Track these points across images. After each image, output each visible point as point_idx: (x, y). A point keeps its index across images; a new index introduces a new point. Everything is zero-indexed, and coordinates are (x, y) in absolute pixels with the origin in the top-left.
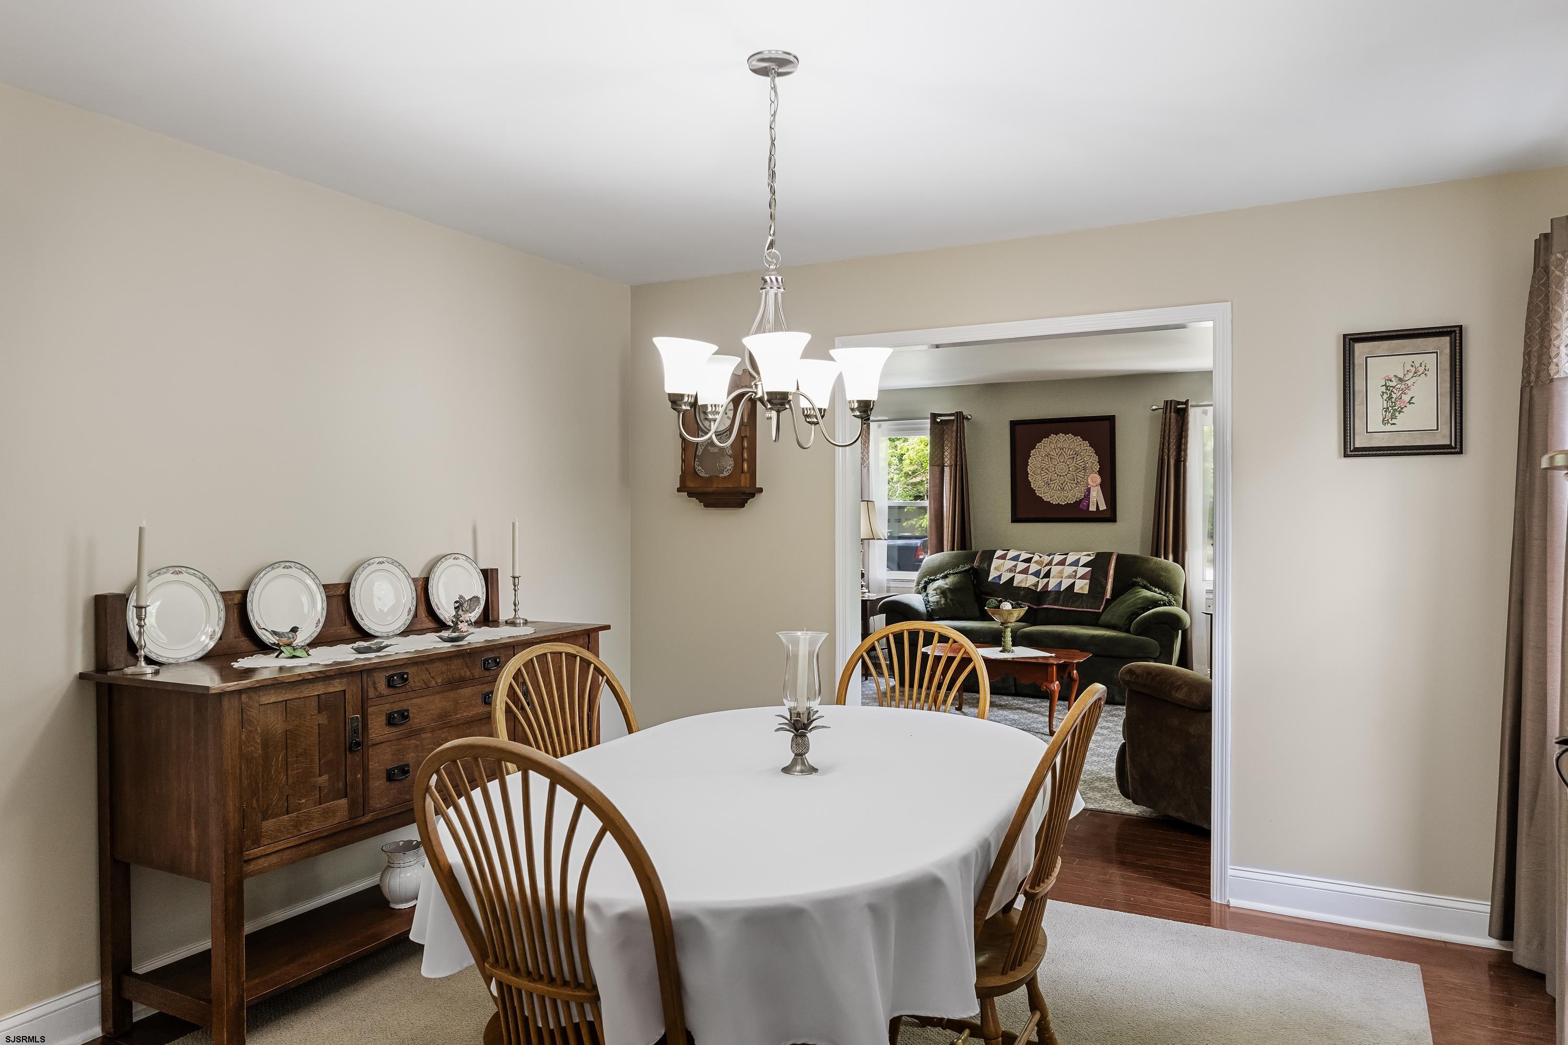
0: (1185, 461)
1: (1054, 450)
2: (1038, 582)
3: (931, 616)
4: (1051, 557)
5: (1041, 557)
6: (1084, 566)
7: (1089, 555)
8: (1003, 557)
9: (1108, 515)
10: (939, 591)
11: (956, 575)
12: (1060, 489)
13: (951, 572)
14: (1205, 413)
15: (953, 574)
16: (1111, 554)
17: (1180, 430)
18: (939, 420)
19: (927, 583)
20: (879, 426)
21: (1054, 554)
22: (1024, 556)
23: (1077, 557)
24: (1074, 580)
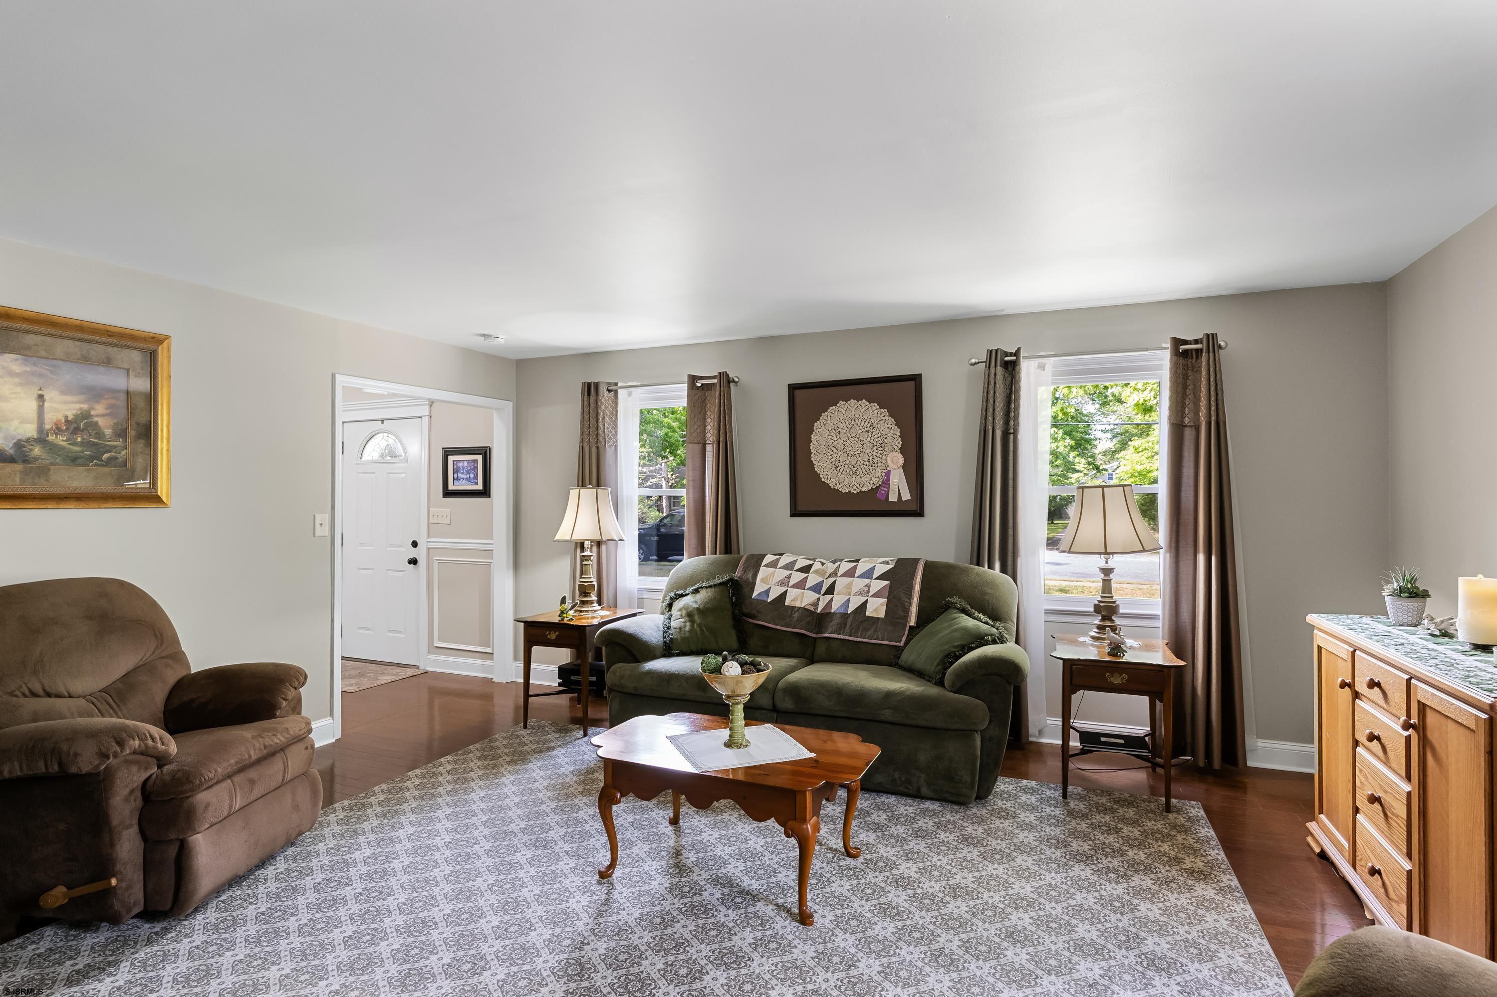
0: (1015, 433)
1: (843, 422)
2: (819, 599)
3: (669, 649)
4: (837, 564)
5: (823, 564)
6: (880, 578)
7: (887, 563)
8: (773, 564)
9: (913, 507)
10: (684, 612)
11: (709, 589)
12: (851, 472)
13: (704, 585)
14: (1042, 367)
15: (706, 587)
16: (916, 561)
17: (1008, 391)
18: (699, 385)
19: (673, 600)
20: (630, 394)
21: (841, 561)
22: (802, 563)
23: (871, 566)
24: (866, 598)
